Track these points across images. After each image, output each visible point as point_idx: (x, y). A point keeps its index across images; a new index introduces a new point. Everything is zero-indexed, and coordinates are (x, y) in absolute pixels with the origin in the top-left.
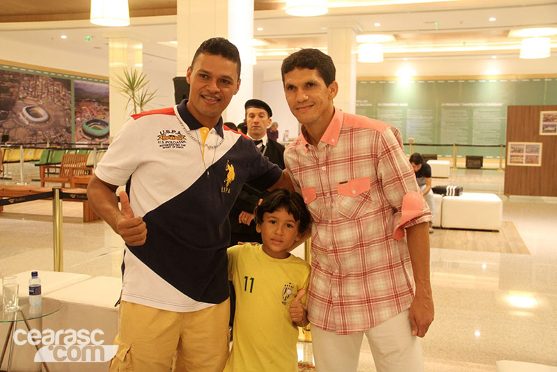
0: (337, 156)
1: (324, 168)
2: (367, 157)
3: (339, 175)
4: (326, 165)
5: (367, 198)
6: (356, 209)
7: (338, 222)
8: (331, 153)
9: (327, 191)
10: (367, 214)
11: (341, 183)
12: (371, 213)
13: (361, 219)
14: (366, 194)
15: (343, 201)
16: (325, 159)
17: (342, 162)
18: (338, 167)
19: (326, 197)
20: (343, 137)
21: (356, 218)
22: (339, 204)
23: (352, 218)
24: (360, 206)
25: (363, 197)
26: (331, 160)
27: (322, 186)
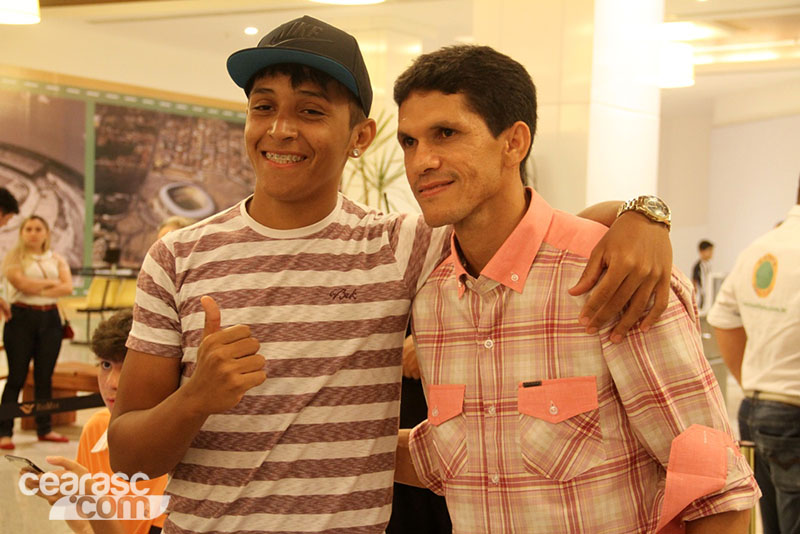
3: (523, 364)
4: (495, 337)
5: (589, 431)
6: (561, 457)
7: (518, 482)
8: (509, 308)
9: (491, 402)
10: (592, 470)
11: (527, 385)
12: (601, 467)
13: (574, 484)
14: (587, 419)
15: (530, 431)
16: (493, 322)
17: (531, 333)
18: (521, 345)
19: (486, 415)
20: (539, 271)
21: (561, 480)
22: (522, 438)
23: (552, 477)
24: (570, 448)
25: (579, 425)
26: (507, 326)
27: (480, 386)
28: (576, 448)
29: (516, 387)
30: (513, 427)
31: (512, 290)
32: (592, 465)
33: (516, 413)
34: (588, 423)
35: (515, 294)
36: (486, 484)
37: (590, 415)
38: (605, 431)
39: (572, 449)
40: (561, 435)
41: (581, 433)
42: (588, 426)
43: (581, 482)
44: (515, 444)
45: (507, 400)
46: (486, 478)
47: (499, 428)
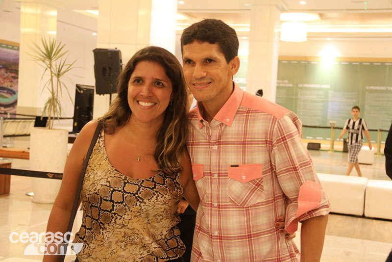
0: (229, 136)
1: (215, 147)
2: (261, 143)
3: (231, 157)
4: (218, 145)
5: (258, 186)
6: (245, 197)
7: (226, 207)
8: (224, 133)
9: (215, 172)
10: (258, 203)
11: (232, 166)
12: (262, 202)
13: (250, 208)
14: (258, 181)
15: (233, 186)
16: (217, 138)
17: (234, 144)
18: (230, 149)
19: (213, 178)
20: (238, 118)
21: (245, 206)
22: (229, 188)
23: (241, 205)
24: (250, 193)
25: (254, 184)
26: (224, 140)
27: (210, 165)
28: (252, 194)
29: (228, 166)
30: (225, 183)
31: (226, 125)
32: (259, 201)
33: (227, 177)
34: (258, 183)
35: (228, 127)
36: (211, 207)
37: (259, 180)
38: (265, 188)
39: (251, 194)
40: (246, 187)
41: (255, 187)
42: (258, 185)
43: (253, 208)
44: (226, 191)
45: (223, 172)
46: (211, 204)
47: (219, 183)
